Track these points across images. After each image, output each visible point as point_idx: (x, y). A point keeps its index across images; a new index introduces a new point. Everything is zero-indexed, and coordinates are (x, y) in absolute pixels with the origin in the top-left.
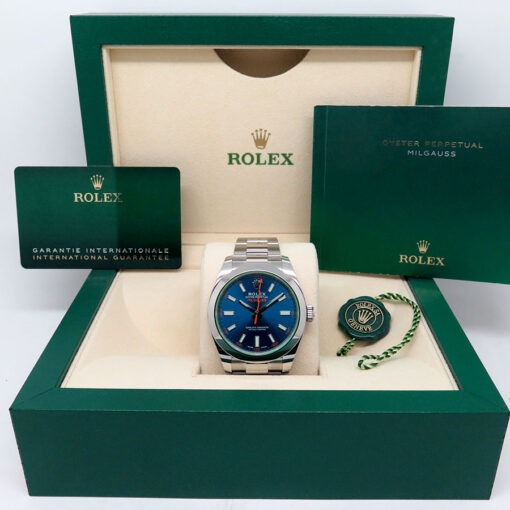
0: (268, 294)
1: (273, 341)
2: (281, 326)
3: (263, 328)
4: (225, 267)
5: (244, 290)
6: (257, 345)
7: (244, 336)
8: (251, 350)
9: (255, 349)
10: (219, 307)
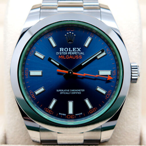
0: (83, 49)
1: (90, 106)
2: (99, 89)
3: (78, 92)
4: (30, 17)
5: (54, 45)
6: (71, 111)
7: (54, 102)
8: (63, 118)
9: (68, 117)
10: (24, 66)
